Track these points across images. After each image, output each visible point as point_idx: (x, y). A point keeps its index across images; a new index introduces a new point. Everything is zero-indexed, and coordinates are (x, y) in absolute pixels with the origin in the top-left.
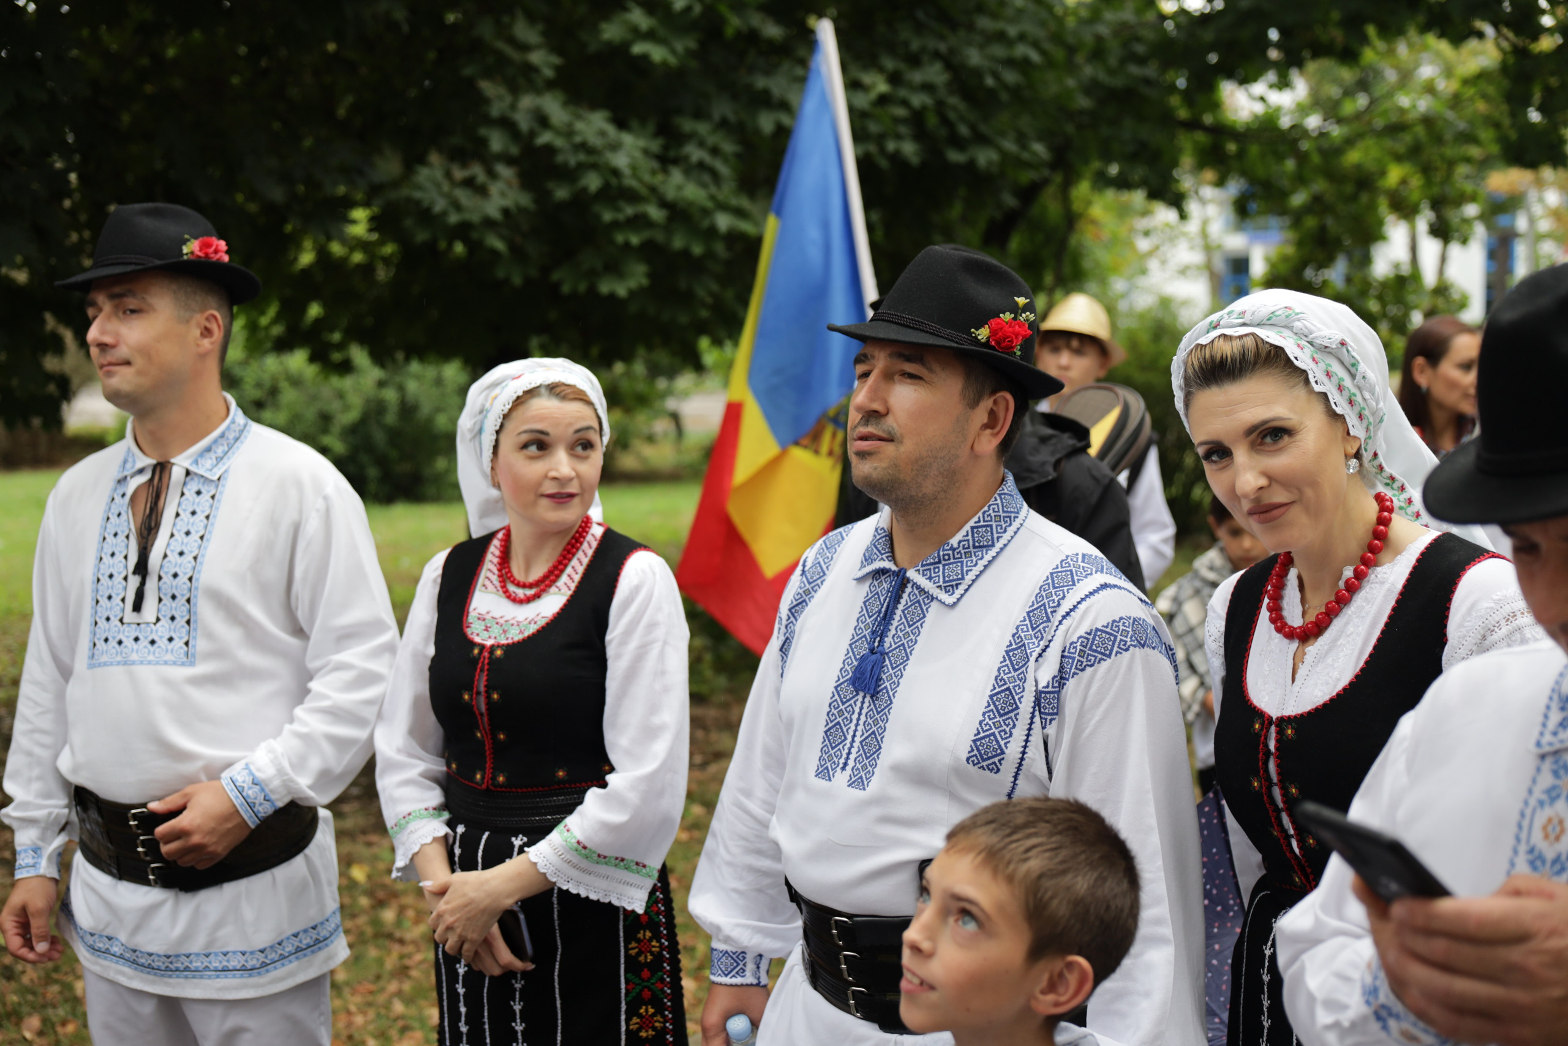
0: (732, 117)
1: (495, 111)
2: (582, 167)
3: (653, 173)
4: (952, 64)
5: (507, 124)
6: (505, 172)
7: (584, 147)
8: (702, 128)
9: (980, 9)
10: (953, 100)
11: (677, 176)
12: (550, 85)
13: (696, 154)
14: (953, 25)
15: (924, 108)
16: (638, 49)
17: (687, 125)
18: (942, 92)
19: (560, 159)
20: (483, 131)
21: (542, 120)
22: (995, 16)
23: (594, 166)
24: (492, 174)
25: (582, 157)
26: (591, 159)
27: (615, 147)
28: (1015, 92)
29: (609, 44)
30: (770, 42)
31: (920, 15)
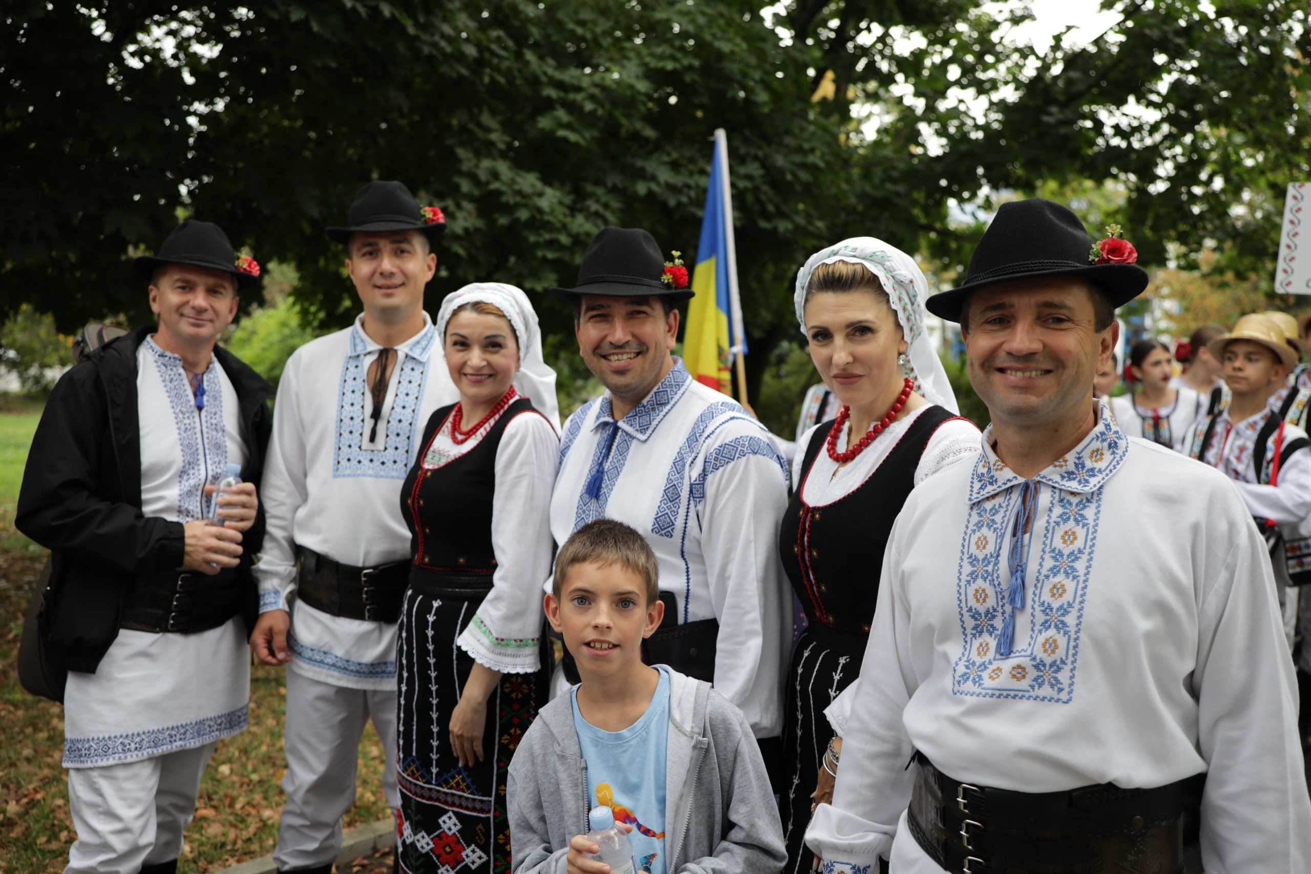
0: (620, 184)
1: (465, 167)
2: (517, 206)
3: (565, 215)
4: (764, 163)
5: (473, 177)
6: (467, 205)
7: (520, 193)
8: (600, 191)
9: (788, 132)
10: (765, 188)
11: (580, 219)
12: (503, 155)
13: (594, 207)
14: (767, 139)
15: (746, 189)
16: (561, 133)
17: (590, 188)
18: (759, 181)
19: (504, 199)
20: (456, 179)
21: (495, 175)
22: (795, 136)
23: (526, 206)
24: (459, 207)
25: (518, 199)
26: (524, 201)
27: (541, 195)
28: (807, 186)
29: (542, 131)
30: (647, 140)
31: (747, 132)
